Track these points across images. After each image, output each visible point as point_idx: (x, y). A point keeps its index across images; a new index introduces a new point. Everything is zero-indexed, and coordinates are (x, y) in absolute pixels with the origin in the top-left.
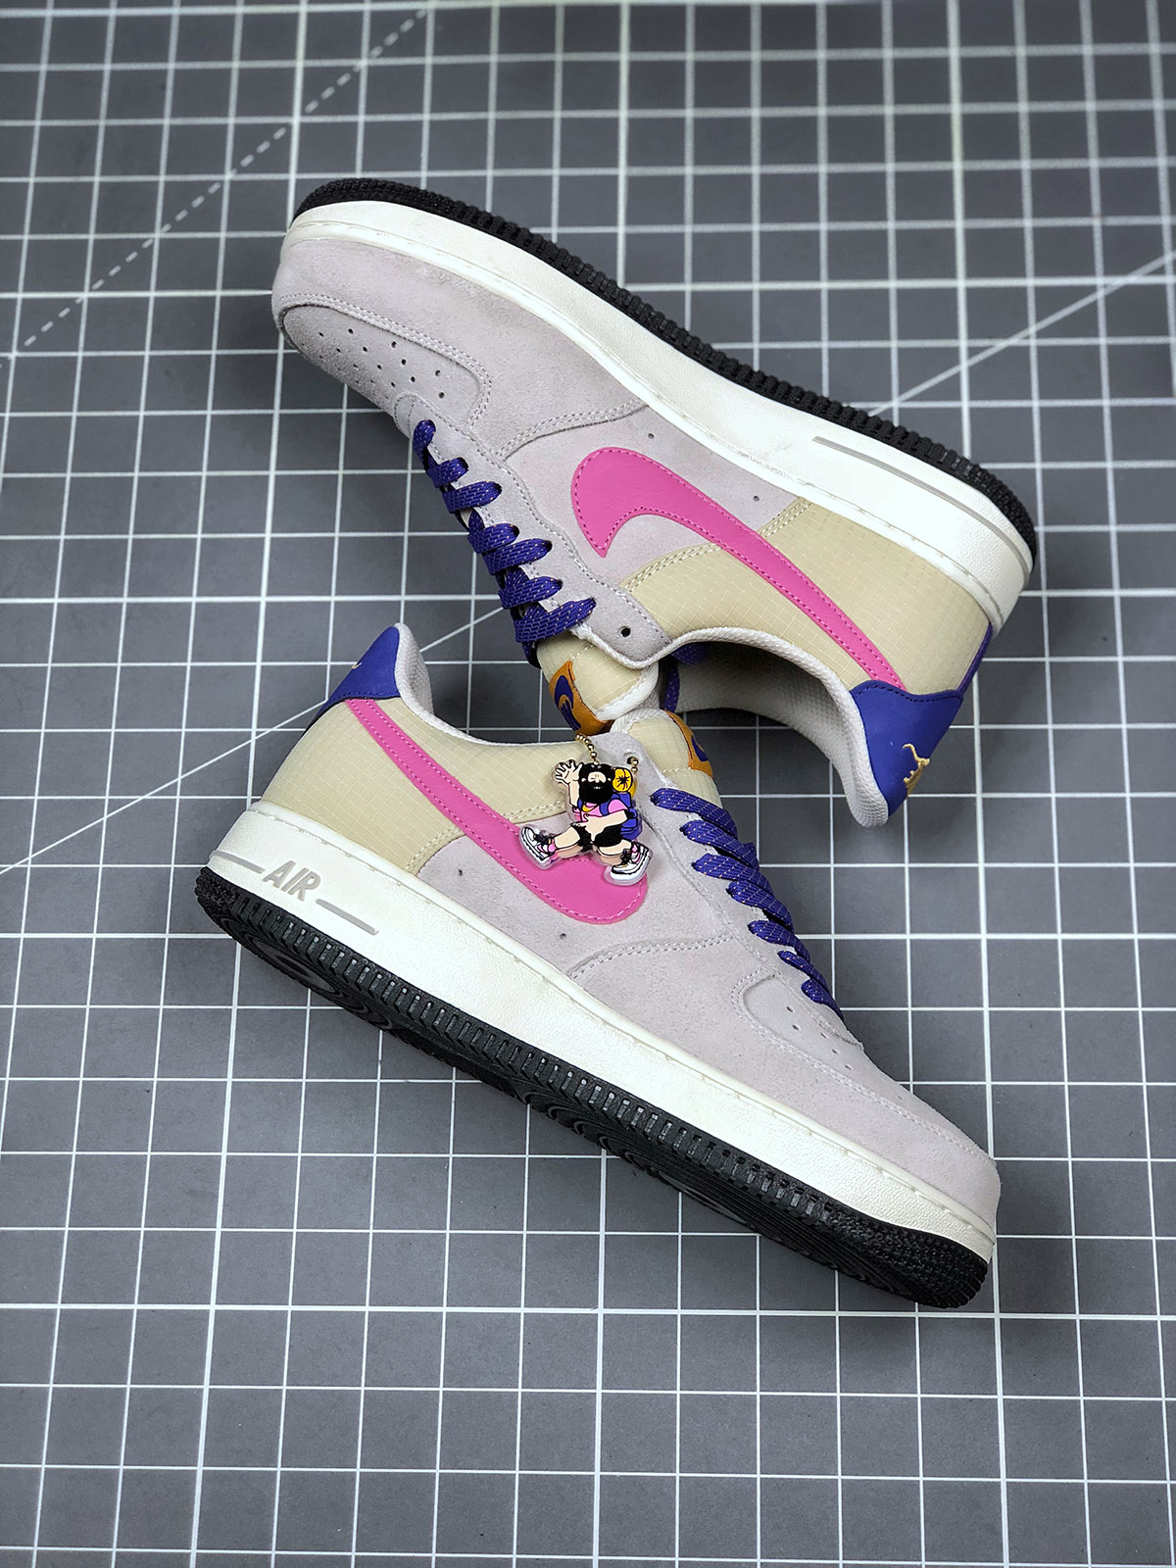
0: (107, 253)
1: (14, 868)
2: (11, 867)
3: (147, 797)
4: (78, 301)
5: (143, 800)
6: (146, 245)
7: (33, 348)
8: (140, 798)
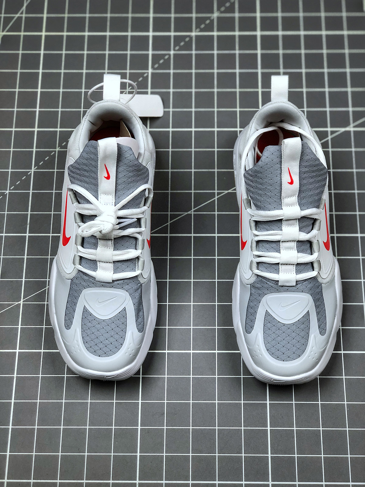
0: (200, 21)
1: (188, 214)
2: (186, 213)
3: (229, 191)
4: (191, 36)
5: (228, 193)
6: (212, 18)
7: (178, 50)
8: (227, 192)
